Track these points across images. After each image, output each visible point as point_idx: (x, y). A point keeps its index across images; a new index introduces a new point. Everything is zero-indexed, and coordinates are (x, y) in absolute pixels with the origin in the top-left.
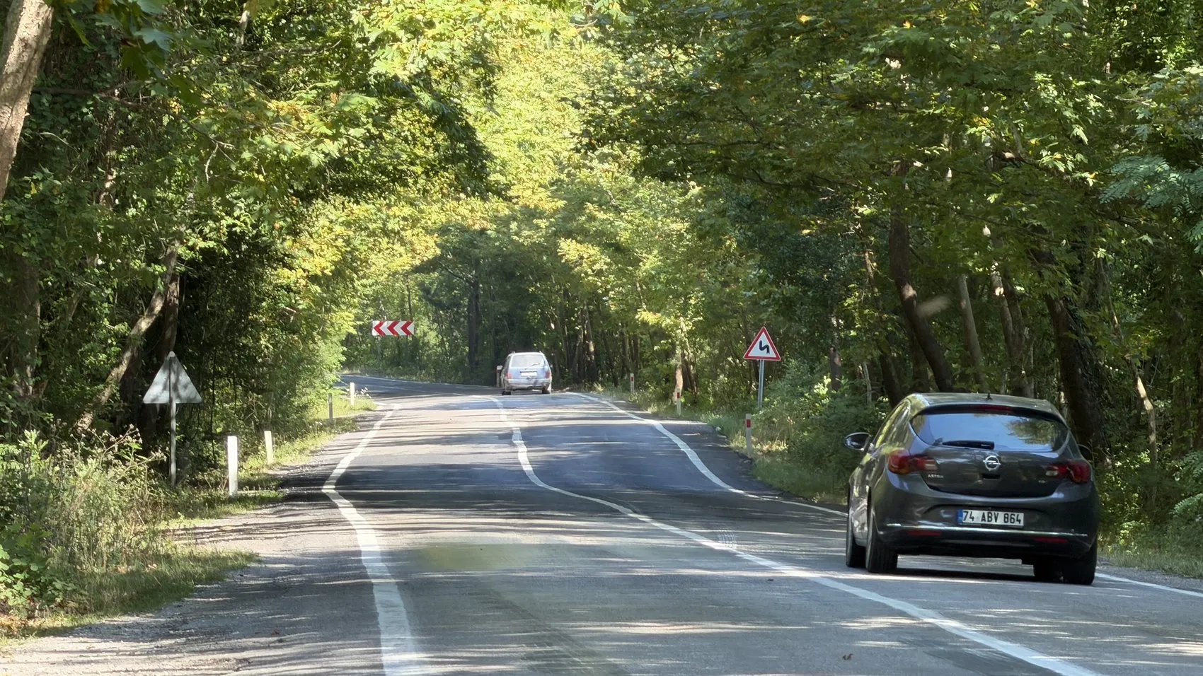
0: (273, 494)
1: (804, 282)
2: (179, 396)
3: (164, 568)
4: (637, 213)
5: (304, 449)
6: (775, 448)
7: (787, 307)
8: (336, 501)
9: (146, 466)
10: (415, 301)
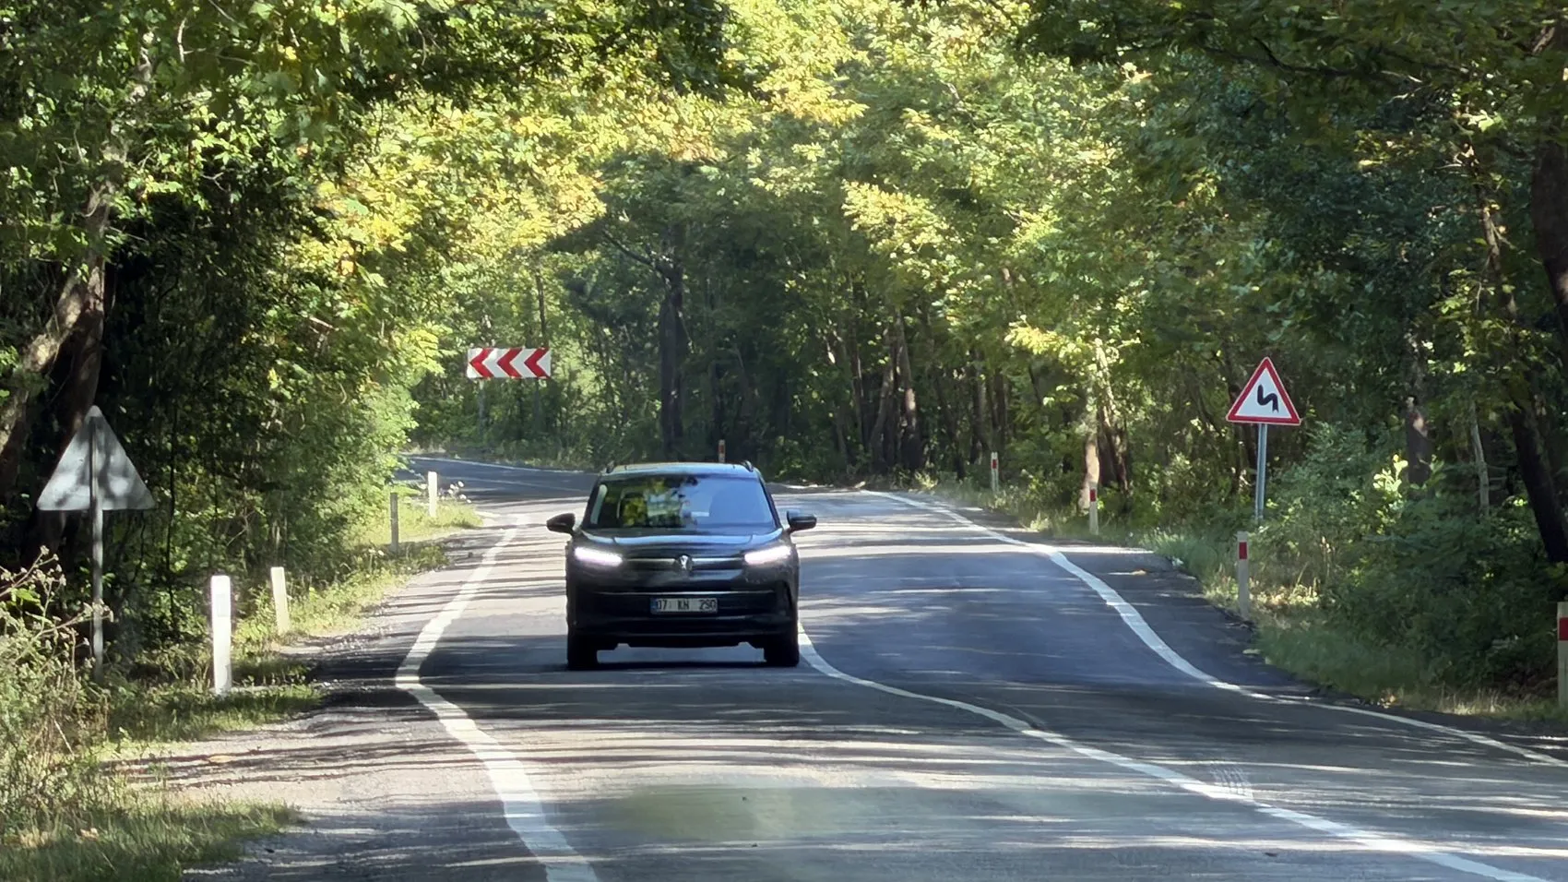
0: (303, 691)
1: (1355, 265)
2: (110, 496)
3: (111, 835)
4: (1008, 129)
5: (348, 604)
6: (1294, 599)
7: (1322, 314)
8: (432, 706)
9: (73, 632)
10: (553, 308)
